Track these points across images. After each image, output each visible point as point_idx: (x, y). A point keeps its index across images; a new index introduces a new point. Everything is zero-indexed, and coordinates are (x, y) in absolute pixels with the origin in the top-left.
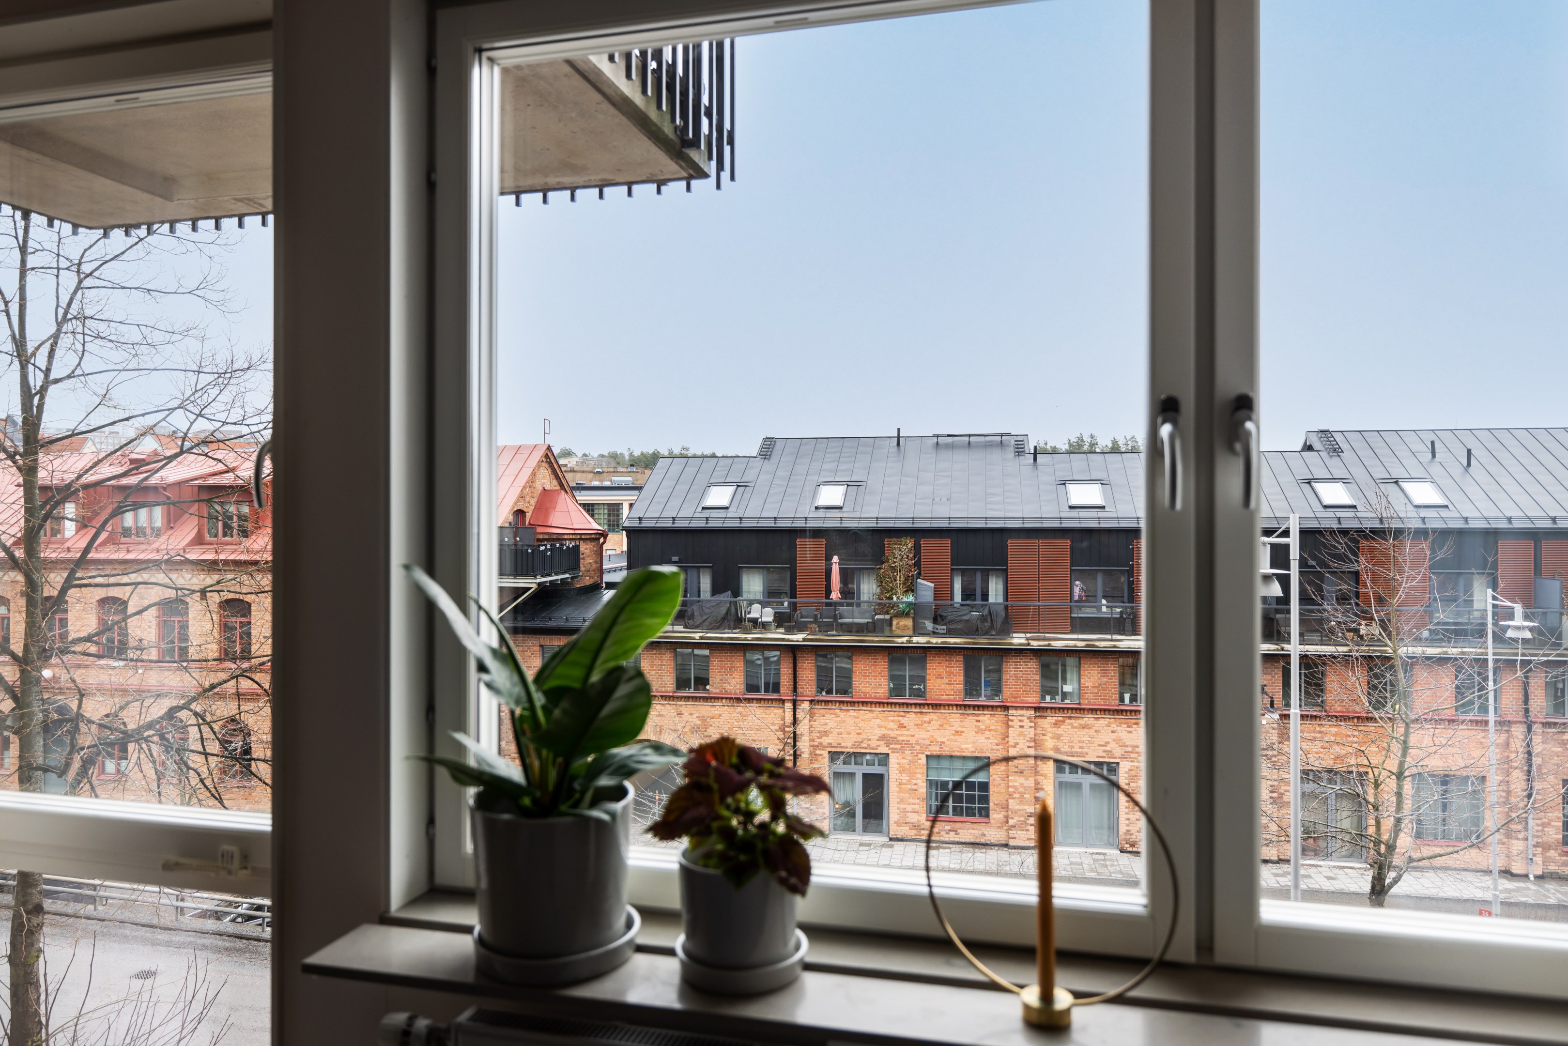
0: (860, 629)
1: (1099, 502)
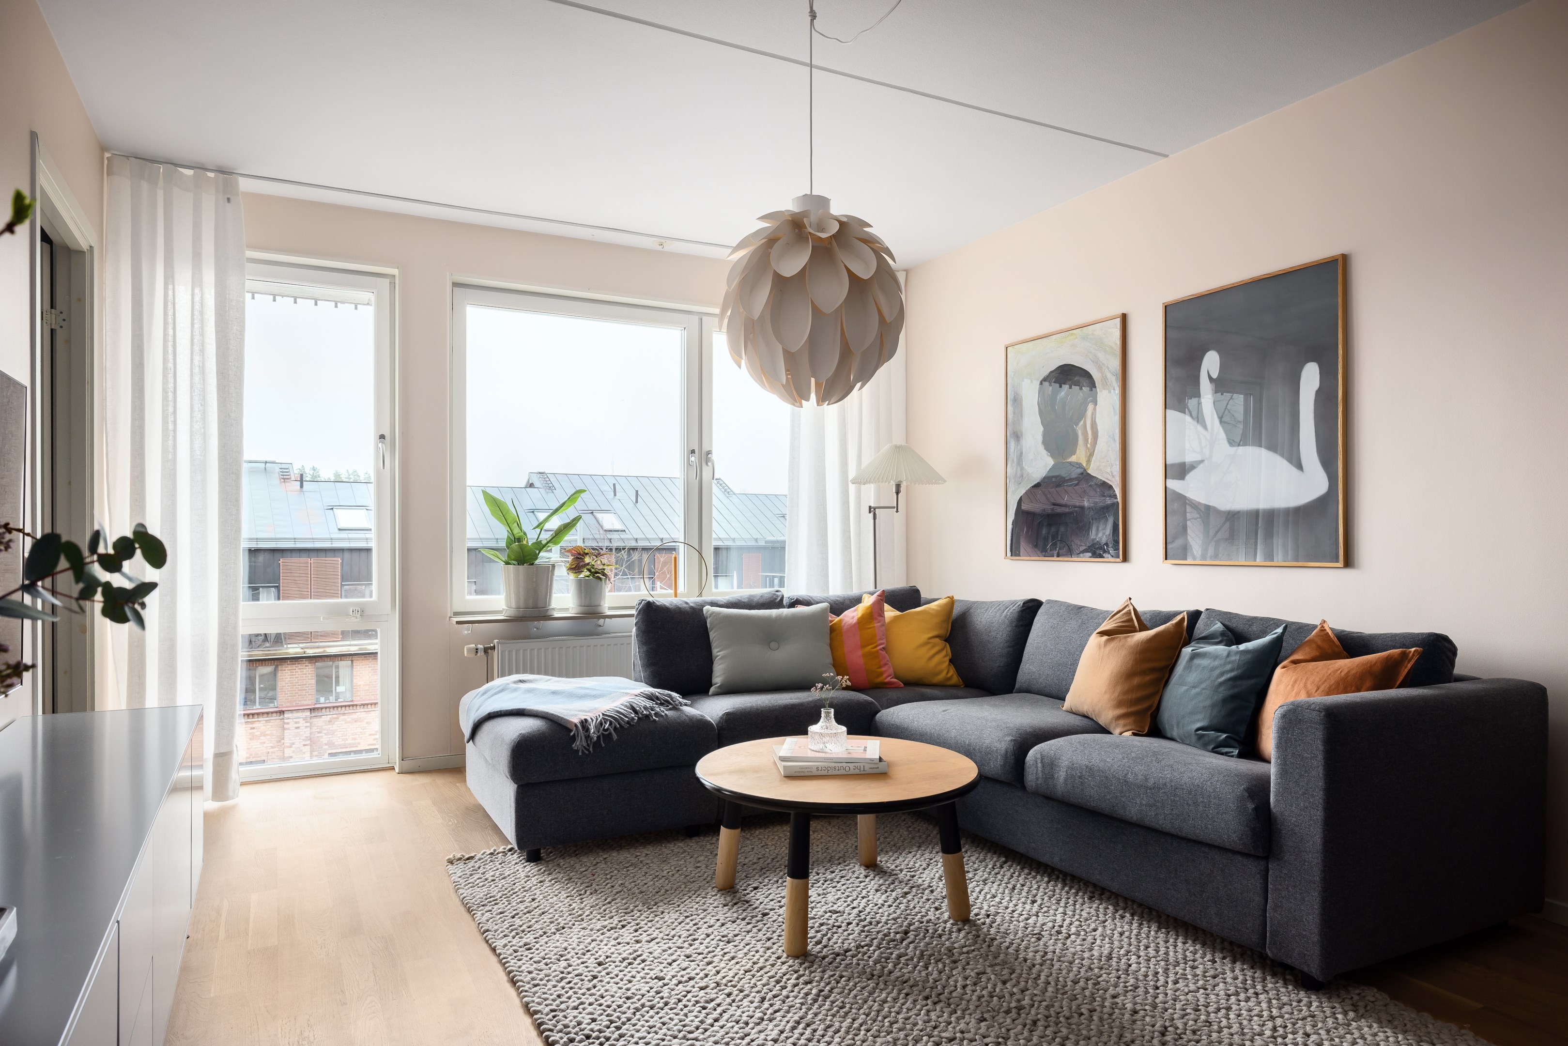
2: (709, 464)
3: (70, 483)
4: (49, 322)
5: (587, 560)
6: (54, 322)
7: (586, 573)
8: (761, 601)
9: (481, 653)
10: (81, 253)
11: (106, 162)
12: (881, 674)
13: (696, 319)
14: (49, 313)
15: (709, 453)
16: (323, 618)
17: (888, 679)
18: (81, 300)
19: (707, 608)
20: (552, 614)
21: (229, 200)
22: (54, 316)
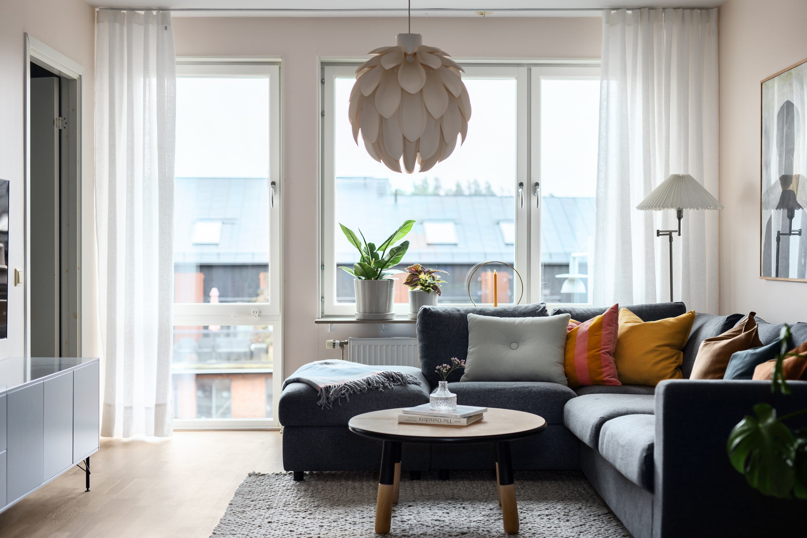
0: (238, 357)
1: (453, 240)
2: (536, 194)
3: (69, 225)
4: (58, 126)
5: (423, 276)
6: (61, 125)
7: (418, 288)
8: (523, 311)
9: (338, 347)
10: (74, 80)
11: (96, 14)
12: (601, 373)
13: (525, 69)
14: (58, 120)
15: (537, 184)
16: (233, 317)
17: (607, 378)
18: (74, 110)
19: (471, 315)
20: (389, 318)
21: (166, 28)
22: (61, 121)
